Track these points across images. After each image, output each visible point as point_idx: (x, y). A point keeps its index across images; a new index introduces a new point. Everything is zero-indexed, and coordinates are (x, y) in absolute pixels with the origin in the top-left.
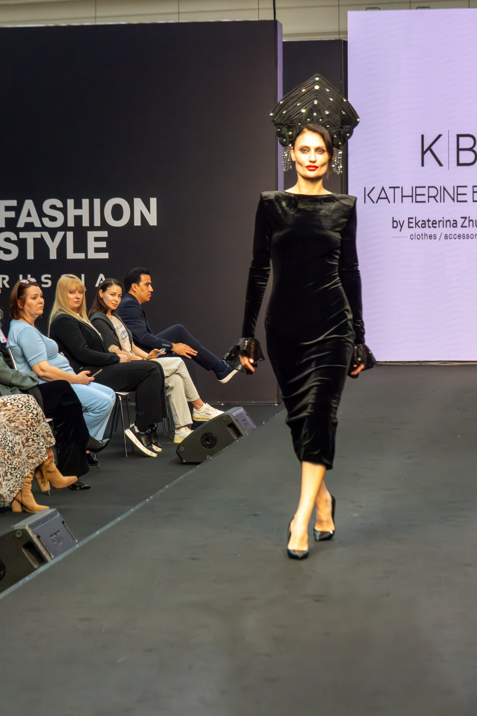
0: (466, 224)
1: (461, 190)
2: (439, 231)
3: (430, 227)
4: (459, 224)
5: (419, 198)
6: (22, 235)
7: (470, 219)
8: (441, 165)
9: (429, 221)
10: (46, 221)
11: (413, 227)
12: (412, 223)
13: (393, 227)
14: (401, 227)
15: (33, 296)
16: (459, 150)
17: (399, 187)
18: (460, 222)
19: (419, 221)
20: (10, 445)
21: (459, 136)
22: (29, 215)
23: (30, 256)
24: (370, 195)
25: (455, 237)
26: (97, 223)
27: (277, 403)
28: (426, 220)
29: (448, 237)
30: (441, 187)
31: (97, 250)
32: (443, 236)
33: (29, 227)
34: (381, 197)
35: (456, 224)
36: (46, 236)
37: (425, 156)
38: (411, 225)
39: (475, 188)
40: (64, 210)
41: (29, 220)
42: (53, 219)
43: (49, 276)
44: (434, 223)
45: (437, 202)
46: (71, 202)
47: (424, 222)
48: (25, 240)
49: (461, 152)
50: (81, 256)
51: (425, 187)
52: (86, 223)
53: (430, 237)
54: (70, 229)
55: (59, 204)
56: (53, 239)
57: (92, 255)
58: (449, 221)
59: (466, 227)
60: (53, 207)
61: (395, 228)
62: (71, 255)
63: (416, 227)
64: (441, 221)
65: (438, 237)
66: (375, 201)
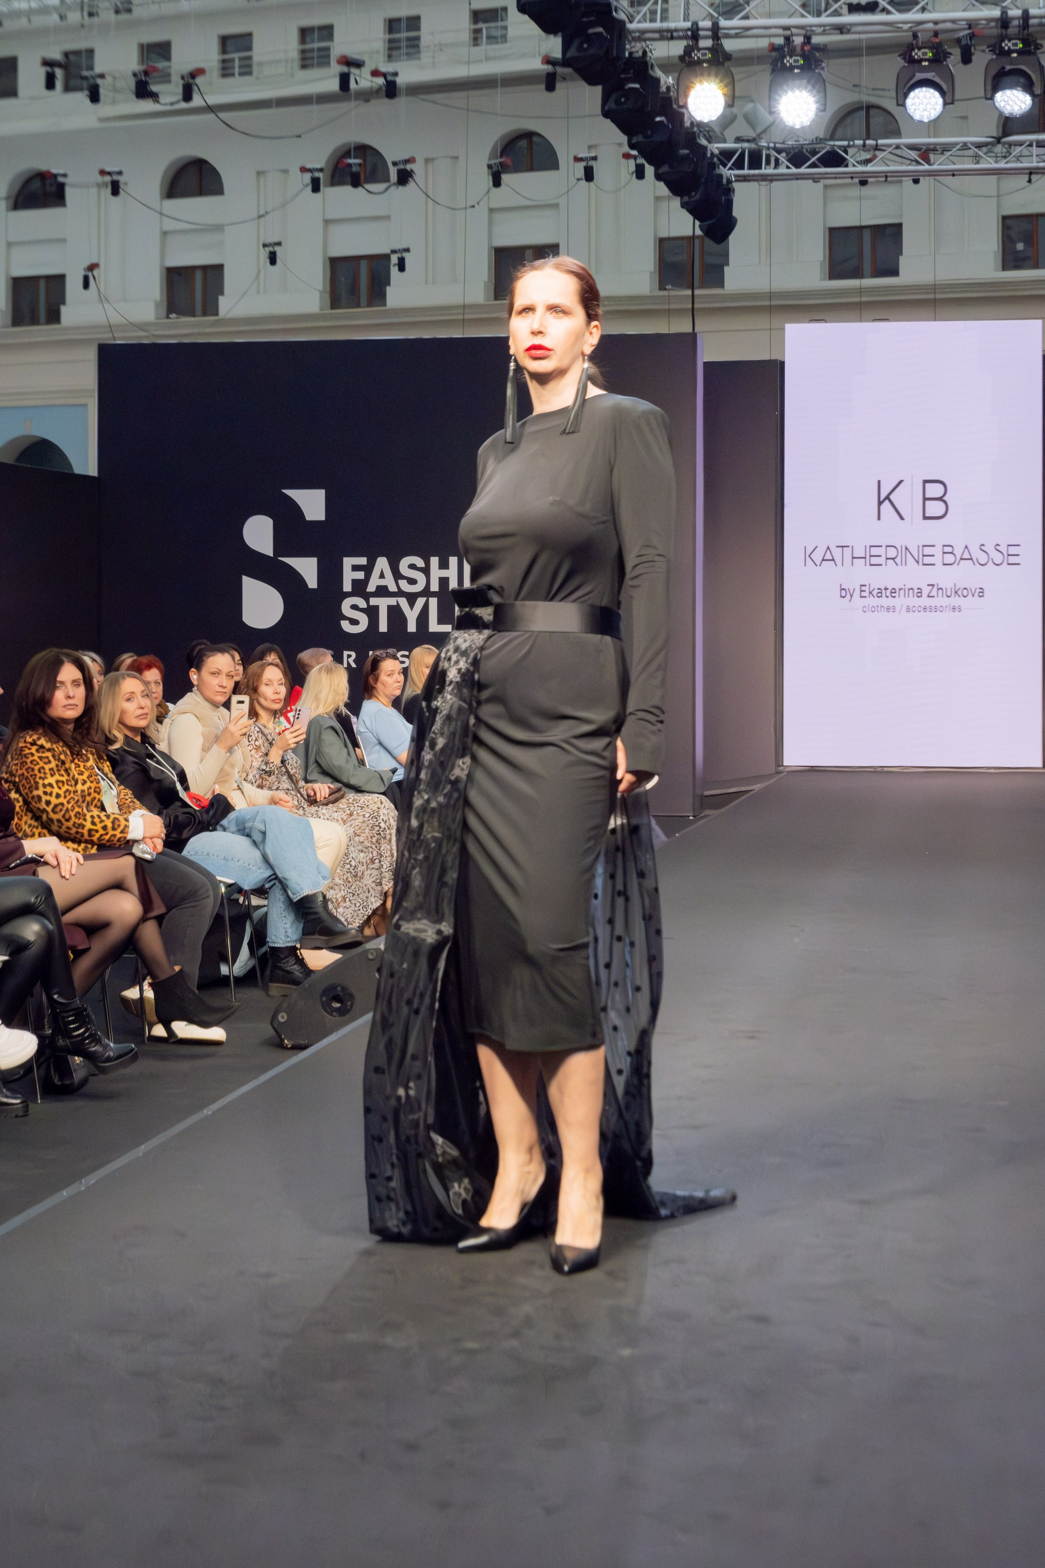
0: (934, 593)
1: (927, 551)
2: (899, 602)
3: (887, 597)
4: (925, 593)
5: (874, 560)
6: (374, 601)
7: (939, 587)
8: (902, 518)
9: (886, 589)
10: (404, 584)
11: (865, 597)
12: (865, 591)
13: (841, 596)
14: (851, 596)
15: (389, 673)
16: (925, 499)
17: (848, 547)
18: (926, 590)
19: (874, 589)
20: (353, 863)
21: (925, 482)
22: (382, 576)
23: (384, 627)
24: (811, 556)
25: (920, 609)
27: (692, 816)
28: (883, 588)
29: (911, 610)
30: (902, 546)
32: (904, 608)
33: (382, 591)
34: (825, 558)
35: (921, 593)
36: (403, 603)
37: (882, 507)
38: (863, 594)
39: (945, 548)
40: (426, 571)
41: (382, 583)
42: (412, 582)
43: (407, 653)
44: (893, 591)
45: (897, 565)
46: (435, 561)
47: (880, 591)
48: (376, 609)
49: (927, 503)
51: (881, 546)
53: (888, 609)
54: (434, 594)
55: (420, 563)
56: (412, 604)
58: (912, 589)
59: (933, 597)
60: (413, 567)
61: (843, 597)
62: (434, 626)
63: (869, 597)
64: (902, 589)
65: (898, 609)
66: (818, 563)
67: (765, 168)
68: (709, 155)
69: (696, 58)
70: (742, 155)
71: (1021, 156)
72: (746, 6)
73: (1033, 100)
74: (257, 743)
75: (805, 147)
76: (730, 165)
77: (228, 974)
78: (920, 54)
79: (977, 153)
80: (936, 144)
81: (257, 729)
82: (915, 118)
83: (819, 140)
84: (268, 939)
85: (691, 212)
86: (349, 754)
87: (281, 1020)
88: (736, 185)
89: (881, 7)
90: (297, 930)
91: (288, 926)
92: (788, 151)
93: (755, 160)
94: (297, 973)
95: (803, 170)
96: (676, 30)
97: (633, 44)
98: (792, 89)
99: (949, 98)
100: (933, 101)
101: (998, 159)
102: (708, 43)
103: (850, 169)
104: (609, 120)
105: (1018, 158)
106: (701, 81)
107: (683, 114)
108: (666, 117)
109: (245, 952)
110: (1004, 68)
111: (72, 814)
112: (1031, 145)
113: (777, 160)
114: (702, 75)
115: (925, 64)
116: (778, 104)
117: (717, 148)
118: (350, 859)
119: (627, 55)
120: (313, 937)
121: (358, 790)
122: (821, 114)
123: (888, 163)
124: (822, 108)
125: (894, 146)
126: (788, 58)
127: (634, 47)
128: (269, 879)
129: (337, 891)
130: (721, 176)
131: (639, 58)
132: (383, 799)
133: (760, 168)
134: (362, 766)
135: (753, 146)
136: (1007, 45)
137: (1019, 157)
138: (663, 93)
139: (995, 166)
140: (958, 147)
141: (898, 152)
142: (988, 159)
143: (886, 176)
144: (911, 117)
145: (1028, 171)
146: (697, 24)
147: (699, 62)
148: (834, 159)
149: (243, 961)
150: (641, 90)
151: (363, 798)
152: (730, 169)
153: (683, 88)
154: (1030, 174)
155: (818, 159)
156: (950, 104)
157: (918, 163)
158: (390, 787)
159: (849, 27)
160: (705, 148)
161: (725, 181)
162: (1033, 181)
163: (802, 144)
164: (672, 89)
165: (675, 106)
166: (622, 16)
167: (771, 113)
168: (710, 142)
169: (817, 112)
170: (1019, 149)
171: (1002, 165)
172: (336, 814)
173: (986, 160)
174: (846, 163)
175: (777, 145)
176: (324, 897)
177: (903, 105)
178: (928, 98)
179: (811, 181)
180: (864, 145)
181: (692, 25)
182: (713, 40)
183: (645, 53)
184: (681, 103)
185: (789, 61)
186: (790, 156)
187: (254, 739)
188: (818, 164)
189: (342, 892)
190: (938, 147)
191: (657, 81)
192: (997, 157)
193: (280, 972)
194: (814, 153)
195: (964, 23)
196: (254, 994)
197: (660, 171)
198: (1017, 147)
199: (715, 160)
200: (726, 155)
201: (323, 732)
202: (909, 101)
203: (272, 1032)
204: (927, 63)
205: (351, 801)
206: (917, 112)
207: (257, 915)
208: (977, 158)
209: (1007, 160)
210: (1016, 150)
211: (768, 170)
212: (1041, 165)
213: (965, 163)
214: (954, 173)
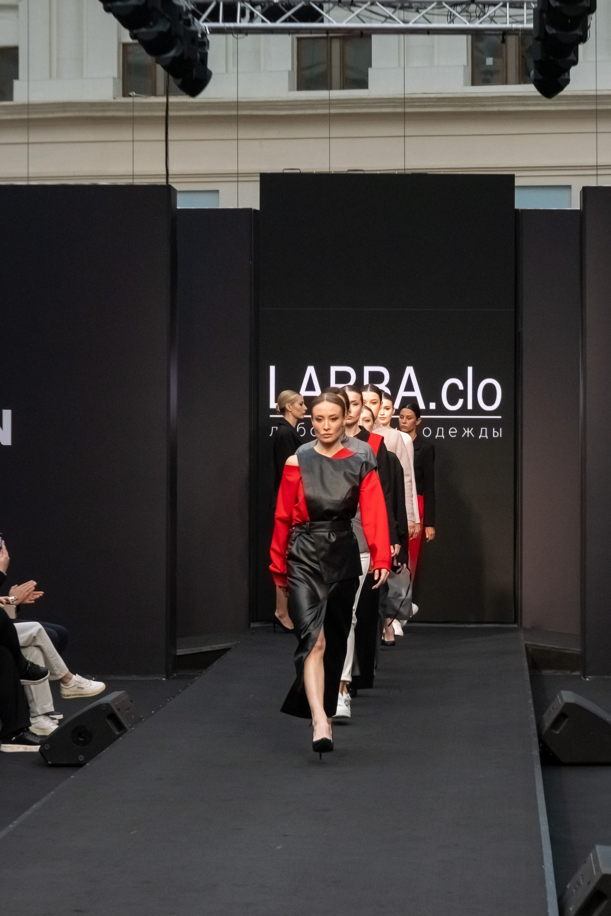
27: (164, 677)
67: (240, 21)
70: (217, 6)
75: (280, 2)
76: (204, 16)
79: (451, 12)
88: (211, 38)
92: (263, 4)
95: (278, 24)
101: (472, 18)
103: (325, 25)
105: (492, 19)
112: (504, 6)
113: (252, 14)
123: (362, 18)
125: (369, 3)
130: (194, 30)
133: (235, 20)
137: (493, 17)
139: (469, 25)
140: (433, 5)
141: (374, 8)
142: (463, 18)
145: (501, 32)
148: (309, 14)
152: (205, 21)
155: (294, 14)
157: (394, 21)
161: (199, 35)
170: (492, 9)
171: (476, 24)
173: (460, 19)
174: (320, 19)
186: (266, 9)
188: (293, 17)
190: (413, 5)
194: (289, 7)
198: (490, 8)
199: (190, 14)
200: (201, 7)
208: (452, 18)
209: (482, 19)
210: (491, 11)
211: (244, 23)
212: (514, 26)
213: (439, 22)
214: (428, 32)
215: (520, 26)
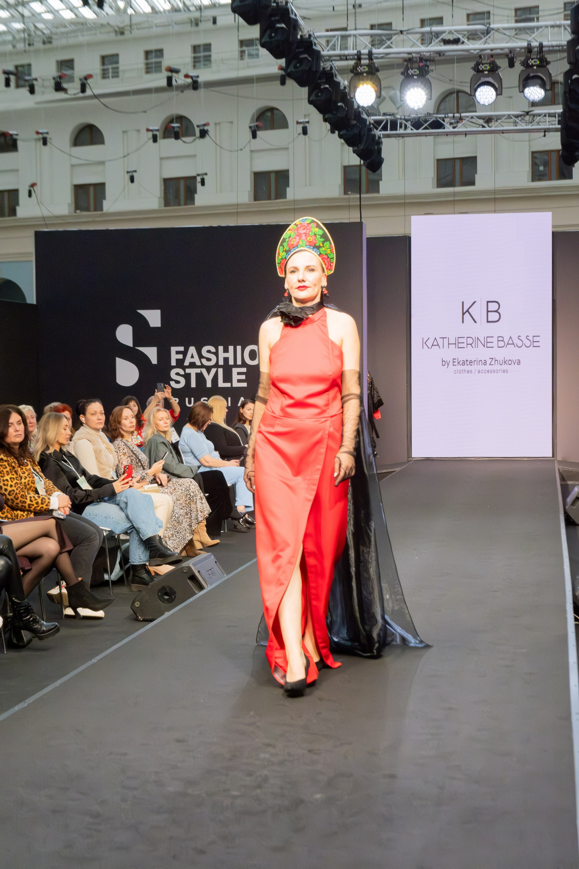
0: (493, 363)
1: (489, 340)
2: (474, 368)
3: (468, 365)
4: (488, 363)
5: (460, 345)
6: (188, 371)
7: (496, 359)
8: (476, 322)
9: (467, 361)
10: (204, 361)
12: (456, 362)
13: (443, 365)
14: (448, 365)
16: (488, 312)
17: (446, 338)
18: (489, 361)
19: (460, 361)
20: (177, 516)
21: (488, 302)
22: (192, 357)
23: (193, 385)
24: (426, 343)
25: (485, 372)
26: (239, 362)
28: (465, 360)
29: (480, 372)
30: (475, 337)
31: (239, 381)
32: (477, 371)
33: (192, 365)
34: (434, 344)
35: (486, 362)
36: (204, 371)
37: (465, 316)
38: (455, 364)
39: (498, 338)
40: (216, 354)
41: (192, 360)
42: (209, 360)
44: (471, 362)
45: (473, 347)
46: (221, 348)
47: (463, 362)
48: (189, 374)
50: (228, 385)
51: (464, 338)
52: (231, 362)
53: (468, 372)
54: (221, 367)
55: (213, 349)
56: (209, 372)
57: (236, 384)
58: (481, 361)
59: (493, 365)
60: (209, 351)
62: (221, 384)
63: (458, 365)
64: (476, 361)
65: (473, 372)
66: (430, 347)
67: (399, 130)
68: (368, 123)
69: (360, 71)
70: (387, 123)
71: (539, 122)
72: (387, 41)
73: (545, 93)
74: (124, 451)
75: (421, 118)
76: (380, 128)
77: (108, 579)
78: (483, 67)
79: (515, 120)
80: (492, 116)
81: (123, 444)
82: (481, 103)
83: (429, 114)
84: (130, 561)
85: (359, 155)
86: (173, 457)
87: (137, 606)
88: (383, 140)
89: (461, 41)
90: (146, 556)
91: (141, 553)
92: (412, 120)
93: (394, 125)
94: (146, 578)
95: (420, 131)
96: (349, 55)
97: (325, 63)
98: (413, 87)
99: (499, 91)
100: (490, 93)
101: (527, 124)
102: (367, 62)
103: (446, 130)
104: (312, 106)
105: (538, 123)
106: (362, 84)
107: (353, 102)
108: (344, 103)
109: (117, 567)
110: (529, 75)
111: (19, 496)
112: (545, 116)
113: (406, 126)
114: (363, 80)
115: (486, 72)
116: (405, 95)
117: (373, 119)
118: (175, 513)
119: (321, 69)
120: (155, 559)
121: (179, 477)
122: (429, 101)
123: (466, 126)
124: (430, 98)
125: (470, 117)
126: (410, 70)
127: (326, 65)
128: (130, 528)
129: (169, 531)
130: (374, 136)
131: (328, 71)
132: (192, 481)
133: (396, 130)
134: (181, 464)
135: (392, 118)
136: (531, 62)
138: (342, 90)
139: (524, 127)
140: (505, 117)
141: (472, 120)
142: (522, 124)
143: (466, 134)
144: (479, 103)
145: (544, 130)
146: (360, 52)
147: (361, 73)
148: (437, 125)
149: (117, 572)
150: (330, 89)
151: (181, 480)
152: (380, 131)
153: (353, 87)
154: (545, 132)
155: (428, 125)
156: (499, 95)
157: (483, 127)
158: (196, 475)
159: (444, 53)
160: (365, 120)
161: (377, 138)
162: (546, 136)
163: (419, 118)
164: (347, 87)
165: (349, 97)
166: (318, 48)
167: (401, 101)
168: (368, 116)
169: (426, 100)
170: (538, 118)
171: (529, 127)
172: (166, 490)
174: (443, 127)
175: (406, 117)
176: (160, 537)
177: (475, 95)
178: (488, 91)
179: (424, 138)
180: (454, 117)
181: (358, 52)
182: (369, 61)
183: (331, 68)
184: (352, 96)
185: (411, 72)
186: (413, 123)
187: (122, 449)
188: (429, 127)
189: (171, 531)
190: (494, 118)
191: (338, 84)
192: (526, 122)
193: (136, 578)
194: (426, 121)
195: (507, 50)
196: (123, 590)
197: (341, 133)
199: (372, 126)
200: (378, 123)
201: (159, 446)
202: (477, 94)
203: (133, 613)
204: (487, 72)
205: (174, 482)
206: (482, 99)
207: (124, 546)
208: (515, 123)
209: (532, 124)
210: (537, 119)
211: (401, 131)
212: (551, 127)
213: (509, 126)
214: (503, 132)
215: (554, 127)
